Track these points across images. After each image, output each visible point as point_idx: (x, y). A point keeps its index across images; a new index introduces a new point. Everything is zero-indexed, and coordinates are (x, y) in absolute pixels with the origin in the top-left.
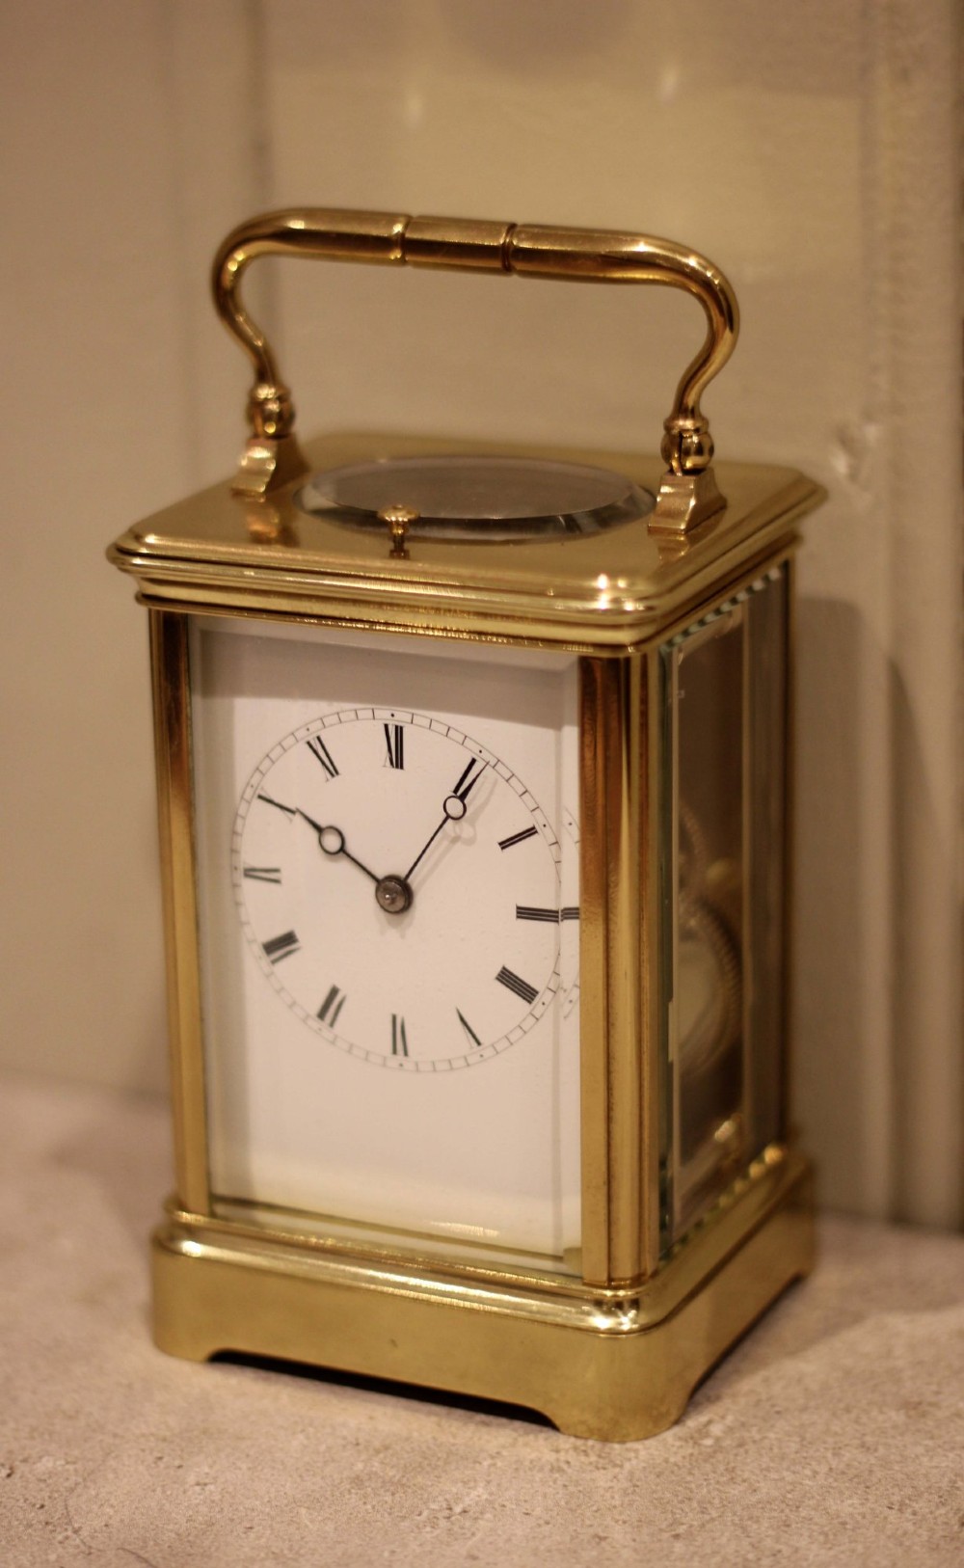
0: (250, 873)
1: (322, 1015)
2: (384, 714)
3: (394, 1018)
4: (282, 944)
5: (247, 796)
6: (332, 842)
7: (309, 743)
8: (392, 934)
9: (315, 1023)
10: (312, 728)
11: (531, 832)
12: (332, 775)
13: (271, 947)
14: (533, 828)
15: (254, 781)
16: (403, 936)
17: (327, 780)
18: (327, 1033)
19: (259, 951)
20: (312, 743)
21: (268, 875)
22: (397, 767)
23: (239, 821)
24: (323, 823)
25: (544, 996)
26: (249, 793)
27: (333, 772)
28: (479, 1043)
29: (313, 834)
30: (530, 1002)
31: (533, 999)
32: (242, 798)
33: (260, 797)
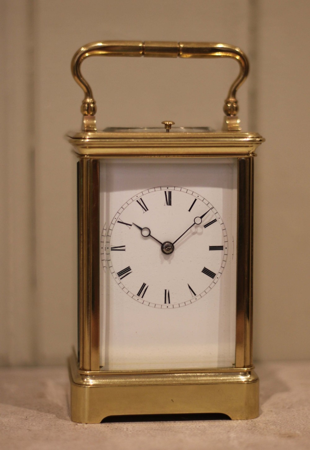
0: (113, 249)
1: (139, 294)
2: (165, 189)
3: (166, 291)
4: (125, 272)
5: (113, 222)
6: (146, 233)
7: (137, 201)
8: (166, 262)
9: (137, 297)
10: (138, 196)
11: (215, 221)
12: (146, 211)
13: (120, 274)
14: (216, 219)
15: (116, 217)
16: (170, 263)
17: (144, 213)
18: (141, 300)
19: (115, 275)
20: (139, 201)
21: (121, 248)
22: (169, 205)
23: (110, 231)
24: (142, 227)
25: (218, 275)
26: (114, 220)
27: (146, 209)
28: (195, 295)
29: (139, 231)
30: (213, 278)
31: (214, 277)
32: (111, 223)
33: (119, 222)
